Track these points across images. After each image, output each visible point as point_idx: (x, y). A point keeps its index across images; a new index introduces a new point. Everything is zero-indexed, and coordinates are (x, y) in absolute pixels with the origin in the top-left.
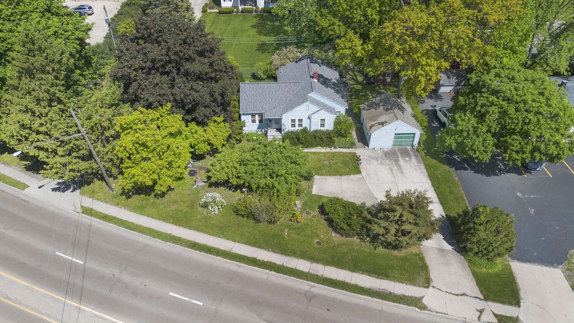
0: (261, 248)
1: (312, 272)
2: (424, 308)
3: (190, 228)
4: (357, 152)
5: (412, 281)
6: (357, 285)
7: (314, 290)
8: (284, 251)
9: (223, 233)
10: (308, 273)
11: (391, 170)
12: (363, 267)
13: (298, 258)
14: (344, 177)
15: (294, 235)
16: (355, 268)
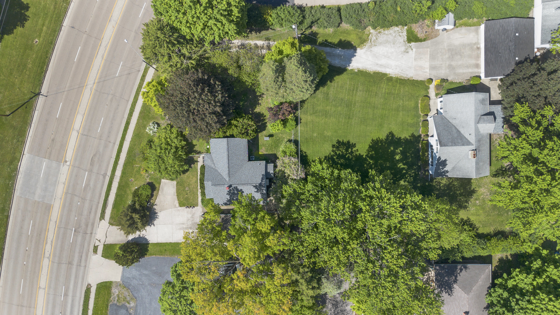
0: (127, 154)
1: (115, 177)
2: (100, 220)
3: (138, 120)
4: (198, 207)
5: (112, 218)
6: (109, 195)
7: (107, 177)
8: (125, 165)
9: (135, 136)
10: (115, 175)
11: (183, 224)
12: (118, 199)
13: (122, 171)
14: (176, 197)
15: (136, 169)
16: (117, 195)
